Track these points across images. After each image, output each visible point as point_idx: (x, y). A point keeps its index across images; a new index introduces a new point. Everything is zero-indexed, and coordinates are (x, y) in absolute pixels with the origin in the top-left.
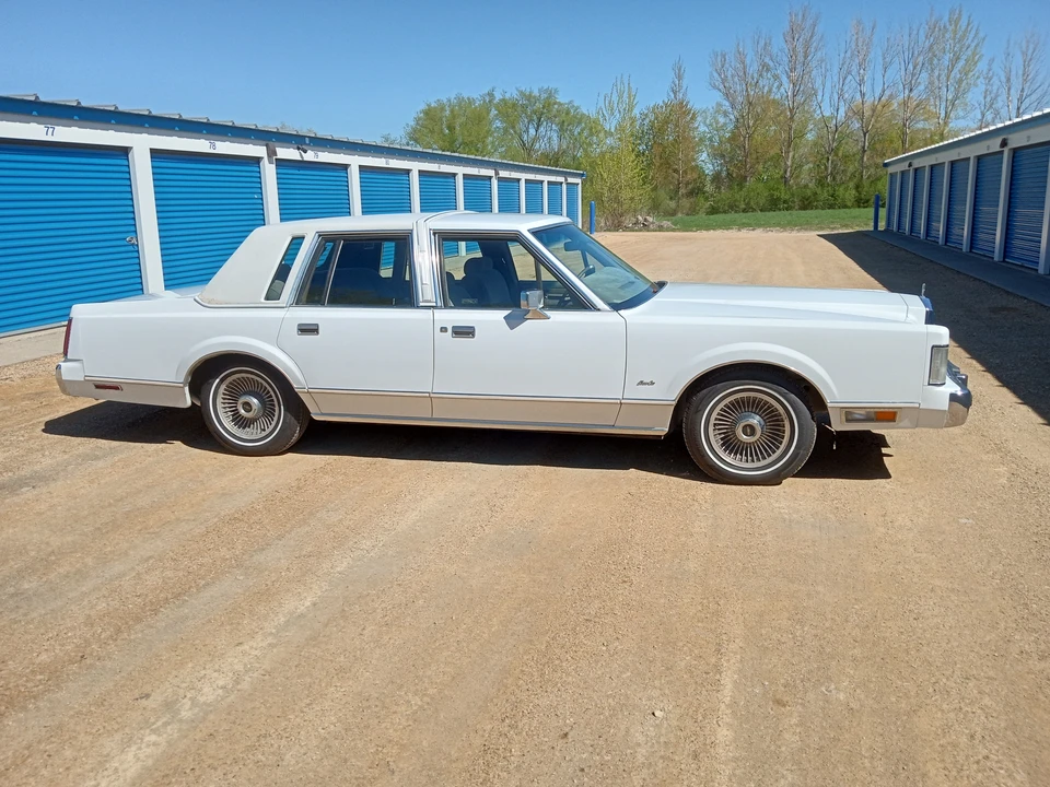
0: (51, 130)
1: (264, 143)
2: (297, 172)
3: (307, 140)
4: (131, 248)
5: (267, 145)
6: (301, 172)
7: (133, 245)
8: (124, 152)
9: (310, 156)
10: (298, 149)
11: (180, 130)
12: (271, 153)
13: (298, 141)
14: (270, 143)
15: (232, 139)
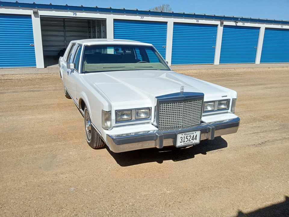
0: (142, 18)
1: (220, 20)
2: (235, 29)
3: (239, 19)
4: (164, 49)
5: (220, 21)
6: (236, 29)
7: (164, 48)
8: (166, 23)
9: (240, 24)
10: (235, 22)
11: (185, 17)
12: (222, 23)
13: (236, 19)
14: (222, 21)
15: (205, 19)
